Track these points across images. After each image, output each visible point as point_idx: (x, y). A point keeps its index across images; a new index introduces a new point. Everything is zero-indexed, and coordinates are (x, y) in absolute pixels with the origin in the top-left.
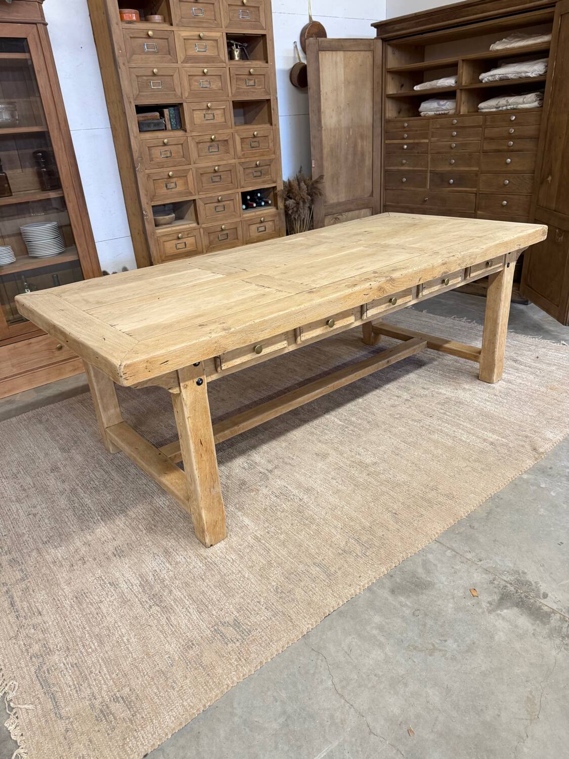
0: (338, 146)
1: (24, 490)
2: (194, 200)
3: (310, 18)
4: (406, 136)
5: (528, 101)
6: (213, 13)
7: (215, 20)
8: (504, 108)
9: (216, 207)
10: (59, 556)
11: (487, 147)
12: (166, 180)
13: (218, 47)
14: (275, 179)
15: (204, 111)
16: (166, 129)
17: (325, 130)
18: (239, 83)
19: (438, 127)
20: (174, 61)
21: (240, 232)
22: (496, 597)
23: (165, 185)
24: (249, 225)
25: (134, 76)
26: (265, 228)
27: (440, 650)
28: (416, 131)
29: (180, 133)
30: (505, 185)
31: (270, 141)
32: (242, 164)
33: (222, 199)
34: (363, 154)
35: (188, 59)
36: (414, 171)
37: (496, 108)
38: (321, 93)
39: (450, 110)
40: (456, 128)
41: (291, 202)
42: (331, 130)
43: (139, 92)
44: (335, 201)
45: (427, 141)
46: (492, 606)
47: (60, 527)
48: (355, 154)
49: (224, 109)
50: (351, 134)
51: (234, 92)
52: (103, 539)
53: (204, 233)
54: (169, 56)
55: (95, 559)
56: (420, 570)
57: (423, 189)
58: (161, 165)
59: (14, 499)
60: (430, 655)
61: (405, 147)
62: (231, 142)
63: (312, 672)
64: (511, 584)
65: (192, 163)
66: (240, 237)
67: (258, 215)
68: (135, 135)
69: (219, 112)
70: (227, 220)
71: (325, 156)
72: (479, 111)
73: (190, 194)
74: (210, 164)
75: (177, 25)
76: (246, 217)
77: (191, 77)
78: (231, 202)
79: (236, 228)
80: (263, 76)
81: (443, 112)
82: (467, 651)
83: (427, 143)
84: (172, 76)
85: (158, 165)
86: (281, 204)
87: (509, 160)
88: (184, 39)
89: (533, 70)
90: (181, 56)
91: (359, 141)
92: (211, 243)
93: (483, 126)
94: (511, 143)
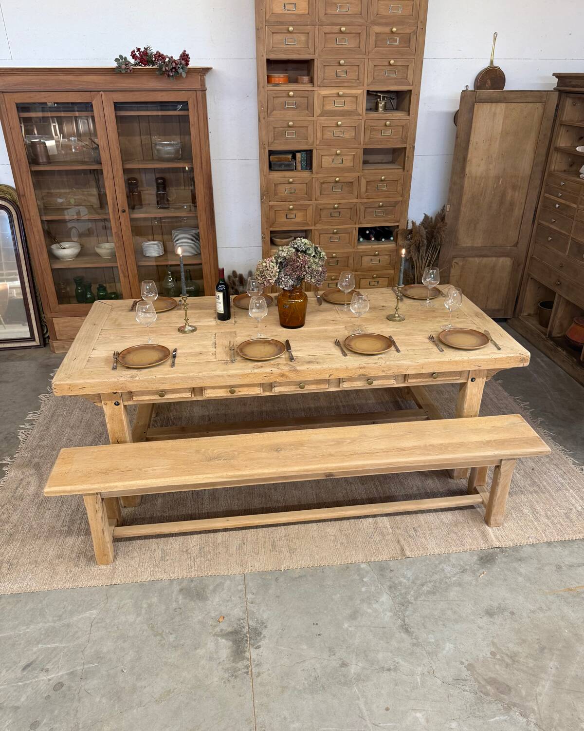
0: (481, 195)
2: (311, 230)
3: (492, 62)
4: (560, 194)
6: (357, 74)
7: (358, 79)
9: (331, 237)
12: (287, 211)
13: (356, 103)
14: (399, 219)
15: (333, 156)
16: (296, 169)
17: (469, 177)
18: (373, 133)
20: (311, 115)
21: (351, 261)
22: (230, 629)
23: (285, 215)
24: (363, 256)
25: (271, 128)
26: (380, 261)
27: (162, 637)
28: (570, 192)
29: (306, 174)
31: (399, 185)
32: (364, 203)
33: (337, 231)
34: (512, 204)
35: (324, 113)
36: (558, 233)
38: (471, 142)
42: (476, 177)
43: (274, 140)
44: (469, 245)
45: (575, 206)
46: (220, 633)
48: (501, 202)
49: (354, 155)
50: (500, 183)
51: (366, 140)
54: (307, 111)
56: (211, 587)
58: (284, 200)
60: (154, 636)
61: (557, 206)
62: (355, 185)
63: (93, 605)
64: (249, 628)
65: (314, 199)
66: (351, 265)
67: (373, 248)
68: (265, 174)
69: (349, 158)
70: (340, 249)
71: (464, 202)
73: (308, 224)
74: (331, 202)
75: (319, 86)
76: (361, 249)
77: (324, 128)
78: (347, 235)
79: (348, 257)
80: (401, 127)
82: (175, 647)
83: (575, 209)
84: (307, 127)
85: (281, 199)
88: (324, 97)
90: (317, 110)
91: (509, 191)
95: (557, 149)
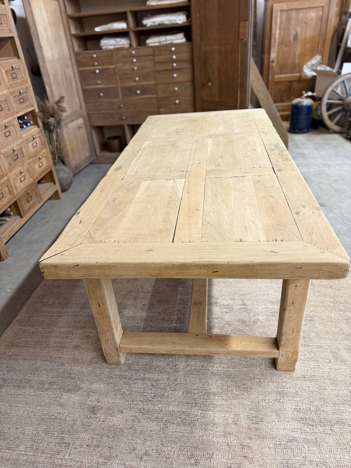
0: (56, 74)
1: (97, 446)
4: (96, 64)
5: (179, 38)
8: (164, 43)
9: (5, 133)
10: (225, 460)
11: (158, 68)
14: (32, 104)
19: (120, 56)
21: (24, 151)
24: (28, 143)
26: (37, 144)
28: (104, 60)
30: (174, 91)
31: (22, 72)
32: (11, 93)
33: (8, 125)
34: (70, 79)
36: (108, 88)
37: (159, 43)
38: (38, 32)
39: (126, 44)
40: (134, 57)
41: (51, 120)
42: (50, 61)
45: (113, 66)
47: (185, 444)
48: (66, 79)
50: (61, 64)
52: (230, 422)
53: (4, 157)
55: (251, 438)
57: (116, 100)
59: (101, 460)
61: (97, 71)
66: (25, 155)
67: (31, 134)
70: (14, 143)
71: (52, 82)
72: (147, 45)
76: (24, 138)
78: (12, 127)
79: (21, 148)
80: (4, 16)
81: (120, 46)
83: (114, 69)
86: (40, 123)
87: (175, 75)
89: (180, 19)
91: (66, 69)
92: (10, 164)
93: (153, 55)
94: (175, 65)
95: (74, 36)
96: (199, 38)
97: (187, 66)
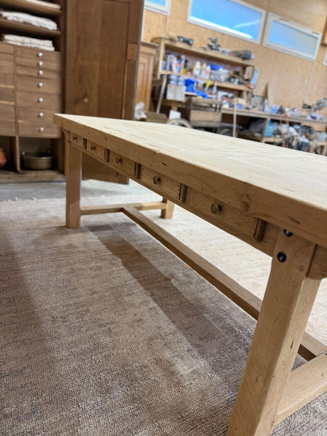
5: (47, 45)
8: (29, 45)
11: (20, 71)
30: (39, 101)
37: (22, 43)
72: (6, 41)
87: (41, 84)
89: (51, 26)
93: (14, 54)
94: (41, 72)
96: (75, 50)
97: (55, 77)
